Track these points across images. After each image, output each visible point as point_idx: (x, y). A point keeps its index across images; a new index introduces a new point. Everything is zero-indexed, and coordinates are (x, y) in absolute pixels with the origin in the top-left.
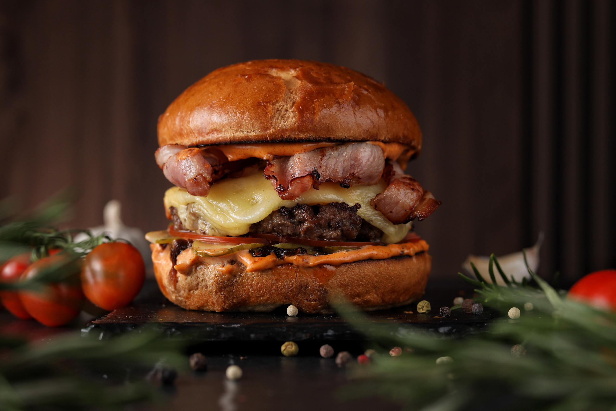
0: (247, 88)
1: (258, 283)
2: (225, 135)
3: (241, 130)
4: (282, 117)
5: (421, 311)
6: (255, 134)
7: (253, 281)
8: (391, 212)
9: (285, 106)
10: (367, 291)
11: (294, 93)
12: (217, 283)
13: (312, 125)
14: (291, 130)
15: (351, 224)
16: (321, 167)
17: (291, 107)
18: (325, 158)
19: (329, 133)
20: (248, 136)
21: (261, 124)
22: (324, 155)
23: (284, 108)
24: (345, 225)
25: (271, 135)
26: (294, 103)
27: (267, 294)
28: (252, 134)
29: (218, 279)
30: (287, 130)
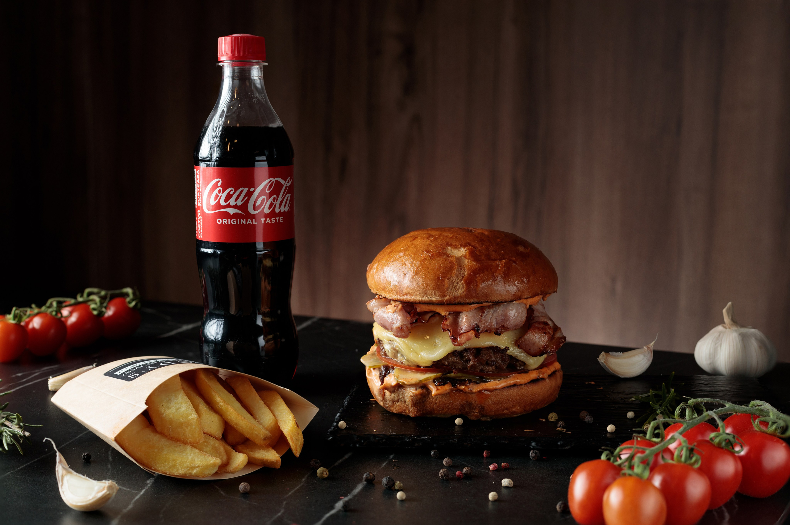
0: (430, 264)
1: (440, 402)
2: (416, 298)
3: (426, 296)
4: (454, 287)
5: (551, 420)
6: (436, 300)
7: (436, 400)
8: (530, 350)
9: (457, 280)
10: (512, 406)
11: (463, 269)
12: (412, 401)
13: (475, 293)
14: (461, 297)
15: (502, 361)
16: (481, 321)
17: (461, 280)
18: (484, 314)
19: (487, 298)
20: (431, 300)
21: (440, 293)
22: (483, 312)
23: (456, 281)
24: (498, 363)
25: (446, 301)
26: (463, 277)
27: (446, 409)
28: (434, 299)
29: (413, 398)
30: (458, 297)
